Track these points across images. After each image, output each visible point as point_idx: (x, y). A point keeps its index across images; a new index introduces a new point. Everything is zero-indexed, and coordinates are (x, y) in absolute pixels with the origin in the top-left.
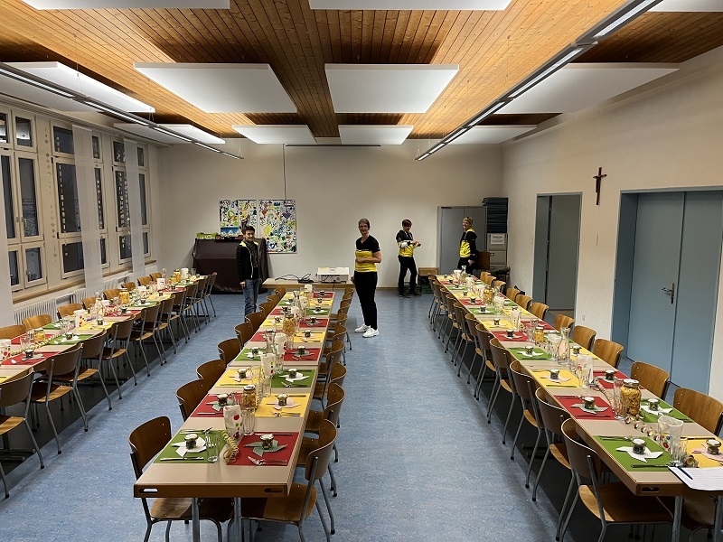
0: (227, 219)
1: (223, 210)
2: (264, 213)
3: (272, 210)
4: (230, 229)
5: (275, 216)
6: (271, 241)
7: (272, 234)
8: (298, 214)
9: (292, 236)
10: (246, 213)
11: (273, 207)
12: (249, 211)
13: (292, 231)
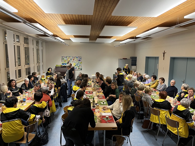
0: (63, 61)
1: (63, 59)
2: (74, 60)
3: (76, 59)
4: (64, 64)
5: (76, 61)
6: (75, 67)
7: (75, 65)
8: (82, 60)
9: (81, 66)
10: (69, 60)
11: (76, 58)
12: (70, 59)
13: (81, 64)
